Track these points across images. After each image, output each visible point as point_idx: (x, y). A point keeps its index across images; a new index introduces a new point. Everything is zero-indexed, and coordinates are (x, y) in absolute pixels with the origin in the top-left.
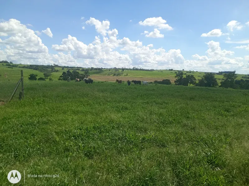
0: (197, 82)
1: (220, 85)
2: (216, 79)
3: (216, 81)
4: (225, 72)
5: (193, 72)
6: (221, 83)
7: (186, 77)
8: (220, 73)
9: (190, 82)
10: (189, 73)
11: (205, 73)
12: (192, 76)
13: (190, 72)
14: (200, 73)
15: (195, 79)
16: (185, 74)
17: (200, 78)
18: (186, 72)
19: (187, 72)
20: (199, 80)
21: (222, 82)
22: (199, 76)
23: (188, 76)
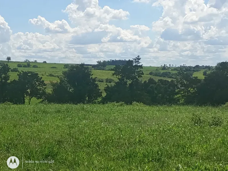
0: (49, 90)
1: (104, 95)
2: (94, 80)
3: (97, 86)
4: (113, 62)
5: (35, 65)
6: (105, 90)
7: (17, 78)
8: (101, 66)
9: (29, 90)
10: (25, 66)
11: (66, 66)
12: (35, 76)
13: (28, 64)
14: (54, 66)
15: (42, 83)
16: (15, 70)
17: (56, 80)
18: (16, 66)
19: (20, 65)
20: (53, 85)
21: (108, 87)
22: (51, 75)
23: (24, 76)
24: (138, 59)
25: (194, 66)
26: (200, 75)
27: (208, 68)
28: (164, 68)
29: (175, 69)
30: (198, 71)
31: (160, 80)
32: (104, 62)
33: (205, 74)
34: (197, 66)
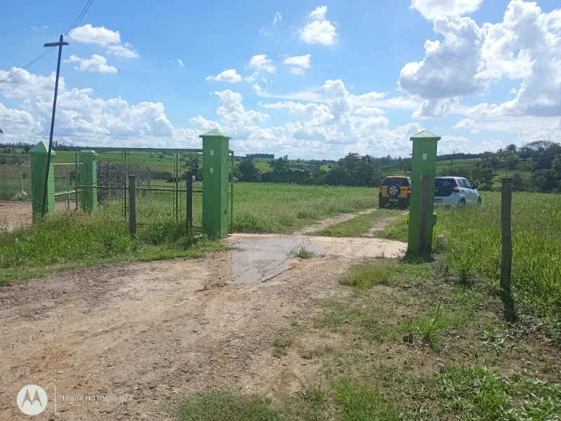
24: (287, 156)
25: (321, 160)
26: (325, 168)
27: (332, 162)
28: (298, 161)
29: (307, 162)
30: (324, 164)
31: (297, 171)
32: (252, 155)
33: (329, 167)
34: (324, 161)
